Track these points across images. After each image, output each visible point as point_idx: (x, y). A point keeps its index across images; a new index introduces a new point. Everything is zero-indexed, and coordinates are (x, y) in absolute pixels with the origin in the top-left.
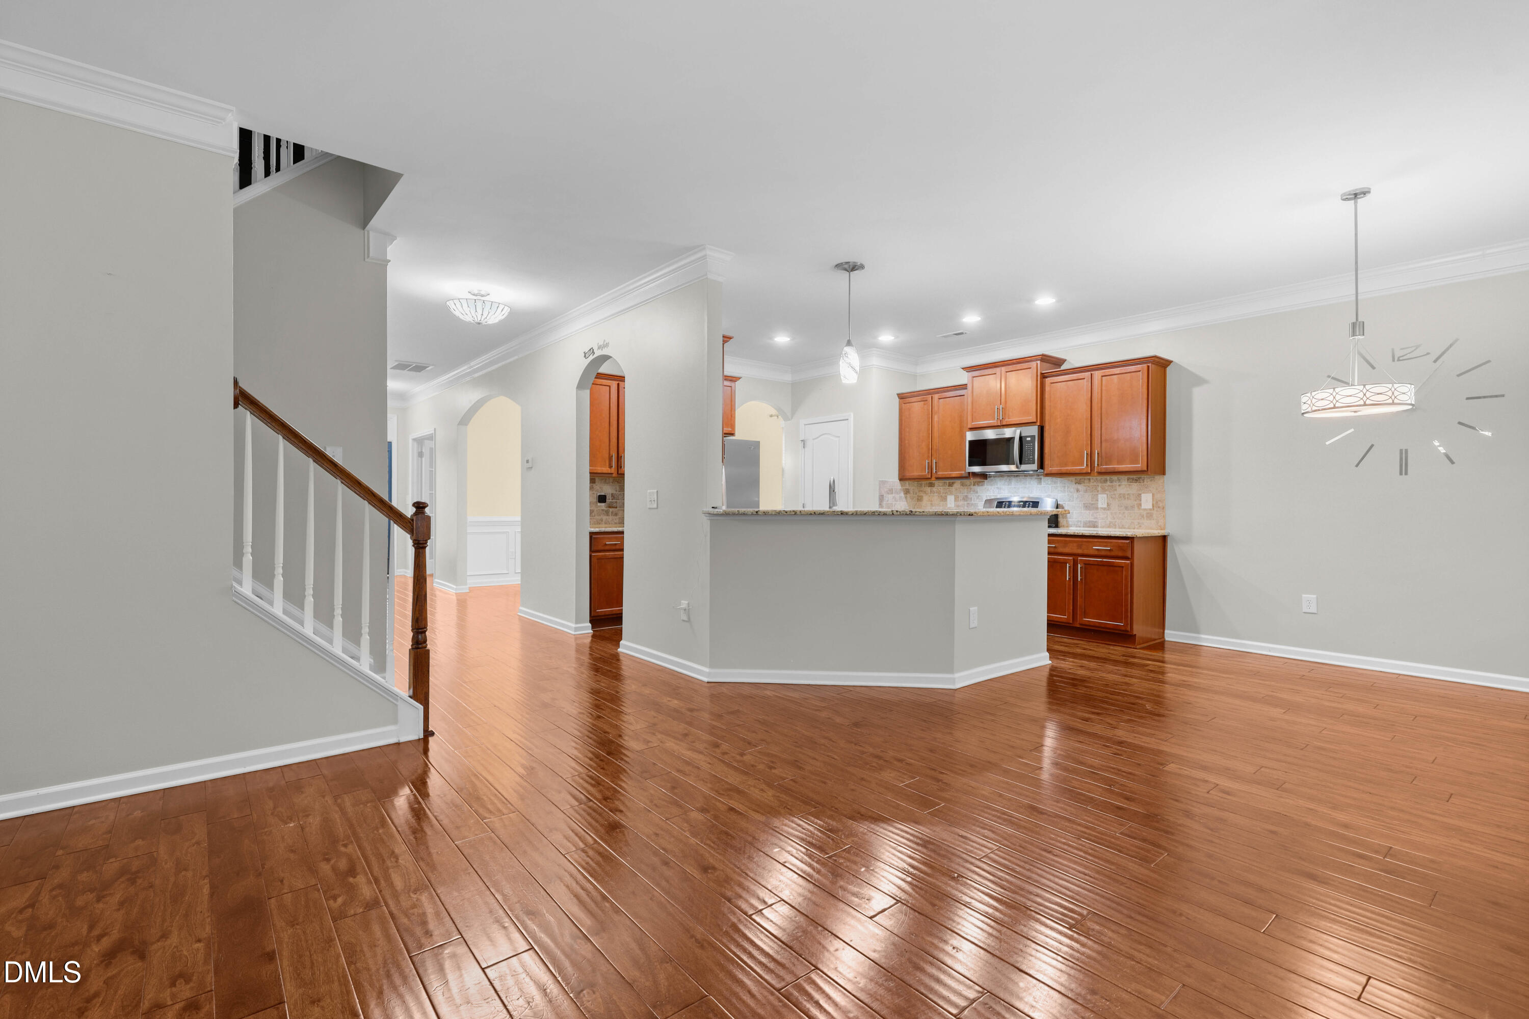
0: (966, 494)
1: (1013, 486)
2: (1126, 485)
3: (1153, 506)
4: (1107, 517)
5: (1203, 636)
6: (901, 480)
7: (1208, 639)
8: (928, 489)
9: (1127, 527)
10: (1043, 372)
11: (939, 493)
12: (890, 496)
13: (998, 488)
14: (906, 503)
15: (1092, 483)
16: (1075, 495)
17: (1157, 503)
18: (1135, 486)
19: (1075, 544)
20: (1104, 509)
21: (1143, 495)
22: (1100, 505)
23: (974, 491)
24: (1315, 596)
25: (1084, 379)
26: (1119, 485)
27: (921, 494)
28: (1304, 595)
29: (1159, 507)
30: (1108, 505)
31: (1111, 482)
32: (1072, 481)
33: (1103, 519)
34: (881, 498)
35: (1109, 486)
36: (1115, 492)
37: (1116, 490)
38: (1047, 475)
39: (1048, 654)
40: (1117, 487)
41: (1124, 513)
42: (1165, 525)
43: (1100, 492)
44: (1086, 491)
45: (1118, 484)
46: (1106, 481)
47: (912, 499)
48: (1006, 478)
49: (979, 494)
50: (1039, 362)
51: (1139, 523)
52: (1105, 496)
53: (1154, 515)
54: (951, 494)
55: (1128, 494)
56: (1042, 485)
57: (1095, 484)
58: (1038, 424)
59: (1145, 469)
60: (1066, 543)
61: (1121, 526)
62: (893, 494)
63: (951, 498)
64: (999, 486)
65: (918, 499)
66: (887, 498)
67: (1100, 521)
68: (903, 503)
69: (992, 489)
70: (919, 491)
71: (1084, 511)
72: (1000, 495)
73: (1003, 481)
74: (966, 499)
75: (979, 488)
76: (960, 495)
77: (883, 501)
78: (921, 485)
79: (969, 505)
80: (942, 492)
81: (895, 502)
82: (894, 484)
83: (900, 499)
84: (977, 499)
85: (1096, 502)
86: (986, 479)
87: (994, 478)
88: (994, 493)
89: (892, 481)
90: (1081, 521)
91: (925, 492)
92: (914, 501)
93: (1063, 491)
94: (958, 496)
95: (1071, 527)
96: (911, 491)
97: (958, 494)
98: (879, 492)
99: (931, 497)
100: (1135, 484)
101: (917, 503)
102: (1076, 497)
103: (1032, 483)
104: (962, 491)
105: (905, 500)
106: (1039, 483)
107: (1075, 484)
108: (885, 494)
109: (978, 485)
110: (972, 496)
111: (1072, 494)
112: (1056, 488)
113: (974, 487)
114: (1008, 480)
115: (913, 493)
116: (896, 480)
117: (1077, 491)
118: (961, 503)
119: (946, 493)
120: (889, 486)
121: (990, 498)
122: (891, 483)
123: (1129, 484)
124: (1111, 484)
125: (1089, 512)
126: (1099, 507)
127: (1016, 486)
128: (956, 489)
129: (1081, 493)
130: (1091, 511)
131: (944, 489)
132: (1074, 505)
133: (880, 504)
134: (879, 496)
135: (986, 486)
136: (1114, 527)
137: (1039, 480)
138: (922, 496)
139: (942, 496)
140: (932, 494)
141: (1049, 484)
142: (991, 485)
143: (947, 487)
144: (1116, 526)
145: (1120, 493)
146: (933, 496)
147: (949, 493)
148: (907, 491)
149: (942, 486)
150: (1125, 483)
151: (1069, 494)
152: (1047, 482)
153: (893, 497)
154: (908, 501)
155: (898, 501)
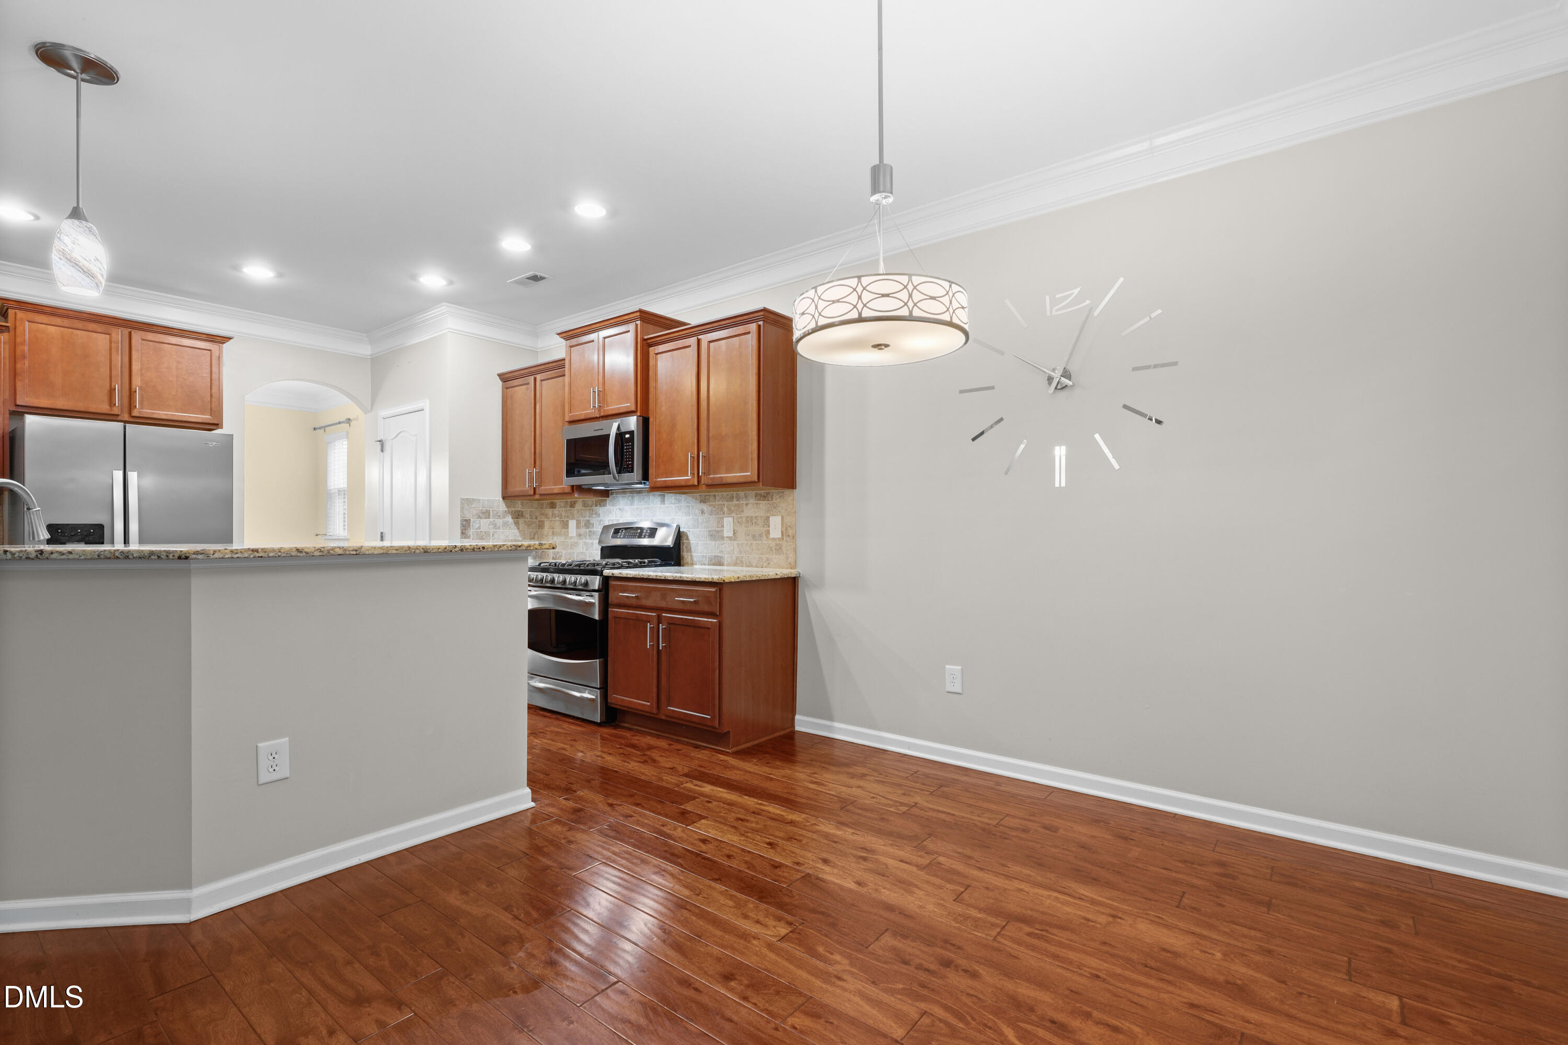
0: (588, 518)
1: (635, 507)
2: (753, 505)
3: (782, 535)
4: (733, 550)
5: (837, 725)
6: (504, 498)
7: (841, 729)
8: (549, 511)
9: (754, 564)
10: (646, 337)
11: (560, 516)
12: (484, 522)
13: (620, 509)
14: (516, 531)
15: (719, 501)
16: (701, 518)
17: (786, 529)
18: (763, 504)
19: (659, 594)
20: (730, 538)
21: (771, 518)
22: (726, 534)
23: (596, 514)
24: (960, 667)
25: (690, 346)
26: (747, 504)
27: (543, 518)
28: (947, 666)
29: (789, 536)
30: (734, 533)
31: (738, 500)
32: (696, 499)
33: (728, 553)
34: (465, 525)
35: (736, 505)
36: (742, 515)
37: (743, 511)
38: (655, 489)
39: (528, 790)
40: (745, 506)
41: (751, 544)
42: (795, 562)
43: (725, 515)
44: (711, 513)
45: (745, 502)
46: (732, 498)
47: (529, 525)
49: (601, 518)
50: (638, 322)
51: (767, 559)
52: (731, 519)
53: (784, 549)
54: (573, 518)
55: (756, 517)
56: (666, 505)
57: (721, 503)
58: (639, 414)
59: (755, 479)
60: (649, 591)
61: (748, 564)
62: (489, 518)
63: (572, 524)
64: (621, 507)
65: (539, 525)
66: (479, 528)
67: (726, 556)
68: (511, 531)
69: (615, 510)
70: (541, 514)
71: (710, 542)
72: (623, 519)
73: (626, 499)
74: (588, 524)
75: (601, 510)
76: (581, 519)
77: (469, 529)
78: (542, 505)
79: (591, 534)
80: (563, 515)
81: (496, 532)
82: (491, 505)
83: (505, 524)
84: (599, 525)
85: (722, 529)
86: (609, 497)
87: (616, 494)
88: (616, 517)
89: (488, 500)
90: (706, 556)
91: (546, 516)
92: (533, 529)
93: (685, 513)
94: (580, 520)
95: (696, 564)
96: (527, 516)
97: (580, 519)
98: (461, 516)
99: (553, 522)
100: (764, 502)
101: (537, 532)
102: (701, 521)
103: (655, 501)
104: (584, 514)
105: (515, 527)
106: (663, 501)
107: (700, 502)
108: (474, 522)
109: (600, 505)
110: (594, 520)
111: (697, 517)
112: (680, 510)
113: (596, 508)
114: (630, 498)
115: (527, 518)
116: (498, 499)
117: (702, 513)
118: (583, 530)
119: (568, 517)
120: (482, 508)
121: (611, 523)
122: (486, 502)
123: (757, 502)
124: (738, 502)
125: (714, 542)
126: (725, 536)
127: (638, 507)
128: (578, 512)
129: (706, 515)
130: (716, 541)
131: (566, 511)
132: (699, 533)
133: (462, 533)
134: (461, 520)
135: (608, 507)
136: (741, 564)
137: (662, 497)
138: (544, 521)
139: (563, 521)
140: (553, 519)
141: (672, 504)
142: (613, 505)
143: (569, 508)
144: (742, 563)
145: (747, 515)
146: (555, 521)
147: (571, 517)
148: (518, 515)
149: (564, 507)
150: (752, 501)
151: (691, 517)
152: (670, 500)
153: (489, 525)
154: (520, 529)
155: (501, 528)
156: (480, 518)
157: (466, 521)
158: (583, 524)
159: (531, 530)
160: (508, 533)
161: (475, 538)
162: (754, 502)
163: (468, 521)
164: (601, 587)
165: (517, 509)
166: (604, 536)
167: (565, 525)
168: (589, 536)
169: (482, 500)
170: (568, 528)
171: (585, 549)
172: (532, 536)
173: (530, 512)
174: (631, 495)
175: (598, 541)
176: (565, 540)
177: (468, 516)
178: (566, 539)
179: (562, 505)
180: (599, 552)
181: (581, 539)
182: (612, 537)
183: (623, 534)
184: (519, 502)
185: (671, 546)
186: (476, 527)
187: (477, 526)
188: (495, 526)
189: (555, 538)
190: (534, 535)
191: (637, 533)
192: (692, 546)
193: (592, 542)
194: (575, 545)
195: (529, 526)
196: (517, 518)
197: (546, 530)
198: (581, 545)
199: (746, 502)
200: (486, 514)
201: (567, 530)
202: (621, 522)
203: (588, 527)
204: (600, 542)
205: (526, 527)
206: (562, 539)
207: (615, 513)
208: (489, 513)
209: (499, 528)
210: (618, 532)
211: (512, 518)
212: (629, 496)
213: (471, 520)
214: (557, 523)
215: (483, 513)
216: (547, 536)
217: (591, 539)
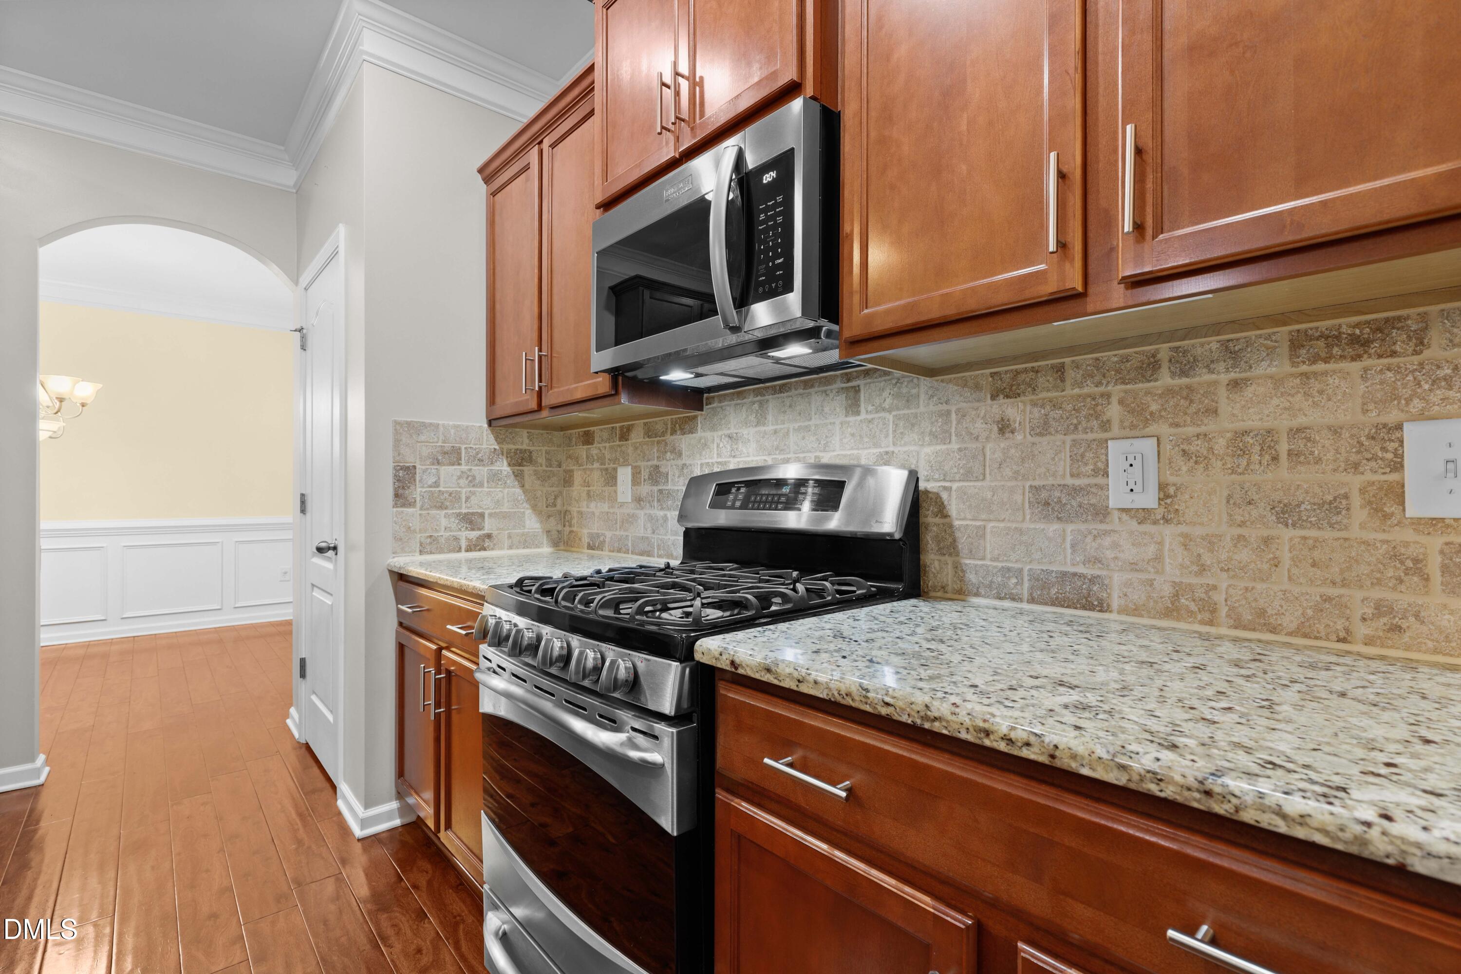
0: (655, 462)
1: (770, 428)
2: (1278, 383)
4: (1158, 558)
6: (490, 423)
8: (582, 451)
11: (601, 460)
12: (448, 472)
13: (730, 437)
14: (518, 491)
15: (1079, 385)
16: (995, 449)
18: (1349, 375)
20: (1143, 515)
22: (1117, 498)
23: (673, 451)
26: (1235, 385)
27: (571, 465)
30: (1165, 492)
31: (1184, 373)
32: (977, 387)
33: (1134, 567)
34: (405, 478)
35: (1170, 392)
36: (1210, 426)
37: (1214, 412)
40: (1222, 392)
43: (1116, 430)
44: (1043, 429)
45: (1224, 379)
46: (1148, 369)
47: (543, 478)
48: (751, 398)
49: (685, 460)
51: (1382, 608)
52: (1148, 446)
54: (625, 463)
55: (1296, 432)
56: (863, 416)
57: (1090, 390)
58: (809, 92)
61: (1247, 616)
62: (459, 464)
63: (624, 474)
64: (733, 430)
65: (564, 479)
66: (436, 484)
67: (1117, 579)
68: (506, 491)
69: (717, 440)
70: (567, 458)
71: (1040, 526)
72: (736, 460)
73: (744, 409)
74: (656, 476)
75: (684, 442)
76: (642, 464)
77: (412, 487)
78: (570, 440)
79: (663, 496)
80: (608, 456)
81: (474, 493)
82: (464, 436)
83: (494, 478)
84: (679, 477)
85: (1100, 480)
86: (702, 410)
87: (720, 402)
88: (719, 455)
89: (456, 427)
90: (1021, 570)
91: (577, 459)
92: (552, 486)
93: (931, 433)
94: (639, 467)
95: (977, 595)
96: (540, 460)
97: (639, 463)
98: (394, 457)
99: (588, 472)
100: (1355, 367)
101: (561, 493)
102: (998, 455)
103: (826, 409)
104: (647, 452)
105: (516, 483)
106: (853, 407)
107: (994, 397)
108: (424, 471)
109: (681, 429)
110: (669, 466)
111: (979, 445)
112: (913, 425)
113: (672, 437)
114: (756, 406)
115: (541, 466)
116: (478, 425)
117: (1002, 431)
118: (645, 489)
119: (615, 460)
120: (444, 442)
121: (707, 472)
122: (452, 431)
123: (1304, 368)
124: (1185, 381)
125: (1056, 526)
126: (1112, 504)
127: (778, 427)
128: (636, 448)
129: (1019, 437)
130: (1069, 520)
131: (611, 447)
132: (989, 495)
133: (397, 495)
134: (395, 468)
135: (702, 433)
136: (1207, 616)
137: (851, 394)
138: (572, 471)
139: (607, 469)
140: (590, 466)
141: (884, 410)
142: (713, 429)
143: (618, 443)
144: (1213, 611)
145: (1240, 426)
146: (592, 470)
147: (621, 460)
148: (523, 459)
149: (609, 440)
150: (1281, 366)
151: (955, 446)
152: (877, 401)
153: (459, 478)
154: (527, 486)
155: (486, 484)
156: (438, 463)
157: (406, 469)
158: (645, 474)
159: (549, 489)
160: (500, 495)
161: (426, 506)
162: (1288, 368)
163: (410, 470)
164: (685, 705)
165: (520, 447)
166: (690, 502)
167: (611, 479)
168: (659, 501)
169: (443, 425)
170: (615, 484)
171: (649, 531)
172: (551, 501)
173: (547, 453)
174: (759, 398)
175: (677, 513)
176: (611, 511)
177: (410, 459)
178: (612, 507)
179: (605, 435)
180: (681, 538)
181: (642, 508)
182: (713, 505)
183: (740, 497)
184: (524, 433)
185: (897, 536)
186: (430, 483)
187: (431, 480)
188: (472, 481)
189: (593, 505)
190: (555, 499)
191: (780, 495)
192: (958, 534)
193: (666, 515)
194: (631, 519)
195: (544, 480)
196: (520, 465)
197: (577, 489)
198: (641, 522)
199: (1233, 375)
200: (453, 456)
201: (614, 488)
202: (732, 467)
203: (655, 482)
204: (682, 518)
205: (539, 482)
206: (605, 507)
207: (718, 446)
208: (459, 454)
209: (481, 485)
210: (729, 492)
211: (509, 465)
212: (754, 403)
213: (418, 466)
214: (596, 475)
215: (445, 453)
216: (577, 501)
217: (662, 509)
